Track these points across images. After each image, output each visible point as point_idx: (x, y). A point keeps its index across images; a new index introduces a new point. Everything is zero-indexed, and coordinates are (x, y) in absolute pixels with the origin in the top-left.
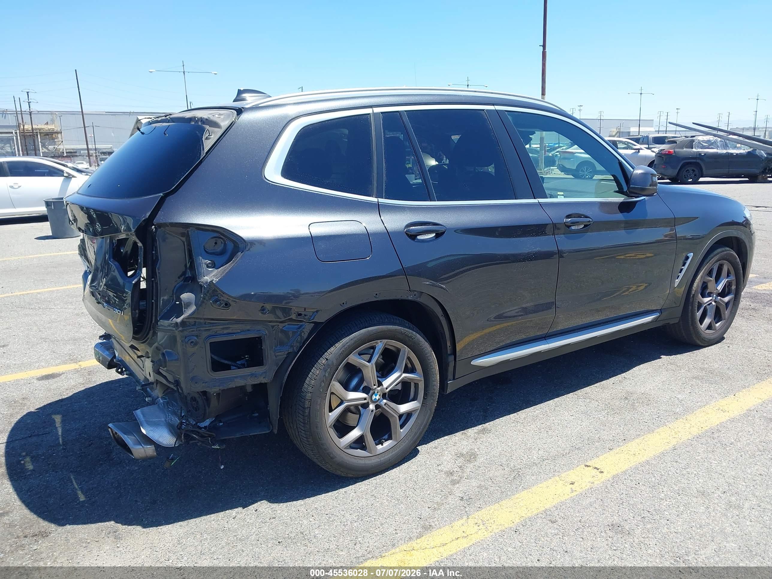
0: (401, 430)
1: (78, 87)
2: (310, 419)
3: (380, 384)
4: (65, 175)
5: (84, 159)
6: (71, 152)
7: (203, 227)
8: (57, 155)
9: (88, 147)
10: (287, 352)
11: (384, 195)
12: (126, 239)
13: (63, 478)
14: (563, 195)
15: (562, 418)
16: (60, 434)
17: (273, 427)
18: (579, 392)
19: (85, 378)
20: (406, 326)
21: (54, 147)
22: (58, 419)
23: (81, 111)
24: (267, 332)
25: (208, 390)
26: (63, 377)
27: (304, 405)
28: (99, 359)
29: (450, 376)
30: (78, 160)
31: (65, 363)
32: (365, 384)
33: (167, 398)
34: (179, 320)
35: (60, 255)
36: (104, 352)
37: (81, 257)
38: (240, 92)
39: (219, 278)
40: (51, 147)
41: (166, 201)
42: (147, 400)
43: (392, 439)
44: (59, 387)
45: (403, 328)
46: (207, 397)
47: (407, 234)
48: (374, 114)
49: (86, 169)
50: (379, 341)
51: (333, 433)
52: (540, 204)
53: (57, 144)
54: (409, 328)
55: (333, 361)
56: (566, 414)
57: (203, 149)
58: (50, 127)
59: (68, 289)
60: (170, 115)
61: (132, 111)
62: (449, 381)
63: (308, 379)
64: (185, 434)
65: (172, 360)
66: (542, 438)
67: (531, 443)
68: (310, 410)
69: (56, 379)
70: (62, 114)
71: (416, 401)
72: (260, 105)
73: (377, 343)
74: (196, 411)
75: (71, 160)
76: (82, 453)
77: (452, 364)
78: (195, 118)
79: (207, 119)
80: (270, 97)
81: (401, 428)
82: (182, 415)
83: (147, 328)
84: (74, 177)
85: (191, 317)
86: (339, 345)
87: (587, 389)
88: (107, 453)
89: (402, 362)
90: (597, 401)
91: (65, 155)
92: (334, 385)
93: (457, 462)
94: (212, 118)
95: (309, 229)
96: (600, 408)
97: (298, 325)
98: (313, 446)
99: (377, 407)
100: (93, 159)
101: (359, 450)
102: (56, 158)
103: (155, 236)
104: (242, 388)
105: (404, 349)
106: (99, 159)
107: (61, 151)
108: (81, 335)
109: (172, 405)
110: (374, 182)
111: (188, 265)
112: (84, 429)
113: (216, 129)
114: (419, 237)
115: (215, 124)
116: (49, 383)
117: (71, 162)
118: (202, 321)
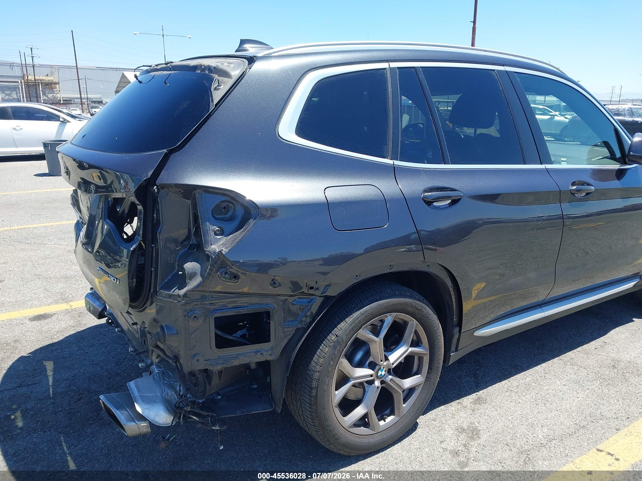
0: (404, 405)
1: (74, 45)
2: (316, 400)
3: (386, 359)
4: (61, 120)
5: (78, 106)
6: (67, 100)
7: (212, 190)
8: (55, 102)
9: (81, 96)
10: (295, 328)
11: (399, 156)
12: (123, 199)
13: (51, 440)
14: (566, 161)
15: (556, 388)
16: (51, 383)
17: (275, 404)
18: (563, 357)
19: (76, 320)
20: (416, 298)
21: (53, 96)
22: (49, 366)
23: (76, 66)
24: (275, 306)
25: (210, 368)
26: (54, 318)
27: (311, 385)
28: (90, 309)
29: (453, 348)
30: (72, 107)
31: (56, 302)
32: (371, 359)
33: (162, 366)
34: (182, 292)
35: (56, 191)
36: (94, 303)
37: (74, 207)
38: (243, 42)
39: (229, 248)
40: (50, 96)
41: (170, 159)
42: (140, 365)
43: (394, 415)
44: (50, 329)
45: (413, 300)
46: (207, 374)
47: (424, 200)
48: (392, 69)
49: (79, 115)
50: (388, 314)
51: (337, 411)
52: (547, 170)
53: (55, 93)
54: (419, 300)
55: (343, 338)
56: (558, 382)
57: (213, 101)
58: (50, 78)
59: (61, 224)
60: (172, 62)
61: (118, 67)
62: (453, 352)
63: (316, 356)
64: (183, 414)
65: (172, 334)
66: (542, 412)
67: (531, 417)
68: (317, 390)
69: (47, 321)
70: (60, 68)
71: (420, 375)
72: (273, 55)
73: (386, 316)
74: (195, 386)
75: (67, 107)
76: (71, 409)
77: (456, 336)
78: (201, 66)
79: (215, 68)
80: (272, 48)
81: (404, 402)
82: (181, 394)
83: (144, 297)
84: (68, 122)
85: (195, 289)
86: (349, 320)
87: (571, 354)
88: (96, 410)
89: (409, 335)
90: (585, 369)
91: (62, 102)
92: (342, 362)
93: (460, 439)
94: (221, 66)
95: (325, 193)
96: (591, 377)
97: (309, 298)
98: (318, 427)
99: (382, 382)
100: (85, 106)
101: (362, 428)
102: (54, 104)
103: (157, 197)
104: (246, 366)
105: (412, 322)
106: (90, 106)
107: (58, 99)
108: (72, 272)
109: (168, 376)
110: (390, 143)
111: (193, 231)
112: (73, 380)
113: (226, 79)
114: (435, 204)
115: (225, 74)
116: (41, 324)
117: (66, 108)
118: (207, 294)
